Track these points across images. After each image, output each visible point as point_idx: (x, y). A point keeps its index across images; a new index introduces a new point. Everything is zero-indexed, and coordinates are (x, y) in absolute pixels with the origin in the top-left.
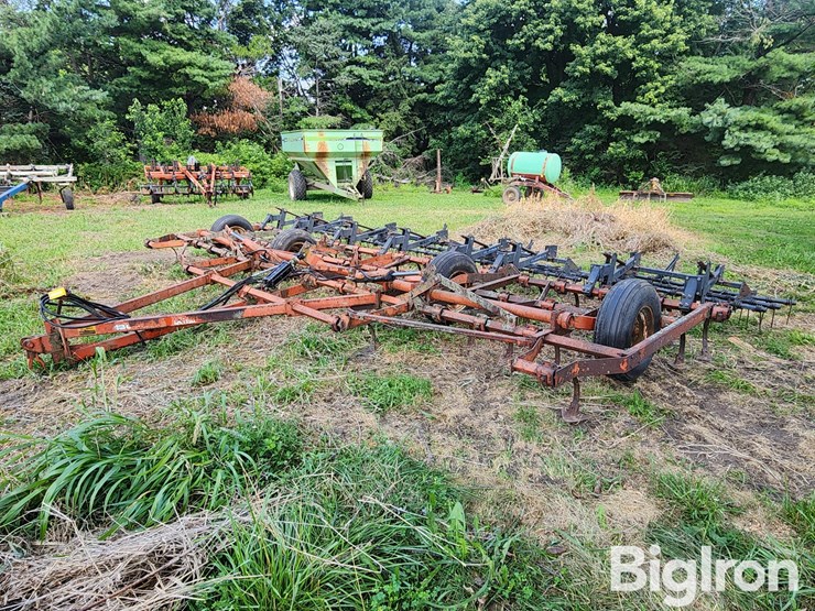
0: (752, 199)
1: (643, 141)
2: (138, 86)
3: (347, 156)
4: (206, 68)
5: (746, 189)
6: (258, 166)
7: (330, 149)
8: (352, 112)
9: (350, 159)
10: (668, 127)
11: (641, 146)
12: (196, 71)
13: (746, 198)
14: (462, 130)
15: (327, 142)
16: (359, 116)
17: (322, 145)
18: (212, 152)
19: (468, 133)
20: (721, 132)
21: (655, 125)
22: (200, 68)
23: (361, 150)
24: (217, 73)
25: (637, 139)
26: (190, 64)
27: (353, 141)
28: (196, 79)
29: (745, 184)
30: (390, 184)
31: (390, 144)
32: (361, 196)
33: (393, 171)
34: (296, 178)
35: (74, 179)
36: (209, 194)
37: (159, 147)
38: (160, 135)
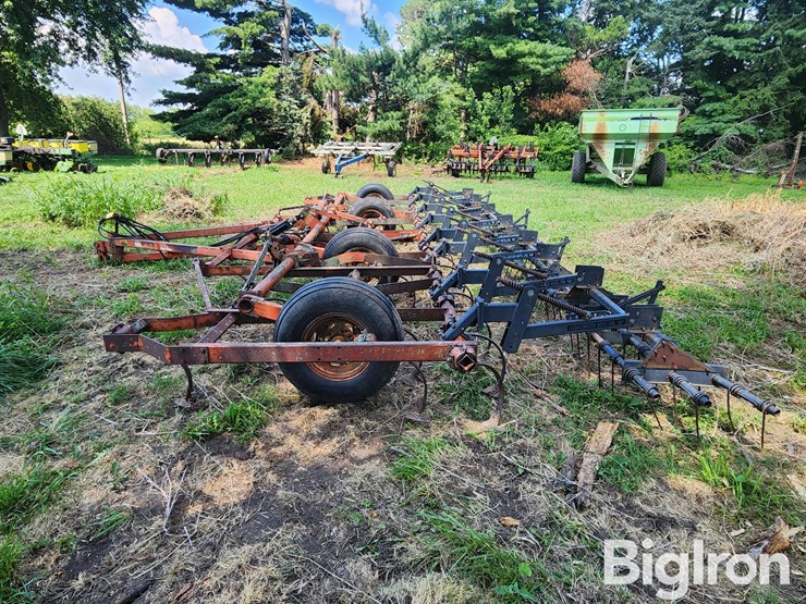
2: (486, 77)
3: (631, 138)
4: (544, 55)
6: (568, 148)
7: (609, 130)
8: (704, 89)
9: (633, 141)
12: (534, 59)
15: (608, 123)
16: (711, 94)
17: (602, 126)
18: (531, 134)
22: (538, 57)
23: (646, 131)
24: (551, 60)
26: (531, 54)
27: (638, 122)
28: (532, 67)
30: (728, 173)
31: (740, 125)
32: (626, 181)
33: (738, 158)
34: (576, 160)
35: (394, 153)
36: (483, 171)
37: (482, 130)
38: (486, 119)
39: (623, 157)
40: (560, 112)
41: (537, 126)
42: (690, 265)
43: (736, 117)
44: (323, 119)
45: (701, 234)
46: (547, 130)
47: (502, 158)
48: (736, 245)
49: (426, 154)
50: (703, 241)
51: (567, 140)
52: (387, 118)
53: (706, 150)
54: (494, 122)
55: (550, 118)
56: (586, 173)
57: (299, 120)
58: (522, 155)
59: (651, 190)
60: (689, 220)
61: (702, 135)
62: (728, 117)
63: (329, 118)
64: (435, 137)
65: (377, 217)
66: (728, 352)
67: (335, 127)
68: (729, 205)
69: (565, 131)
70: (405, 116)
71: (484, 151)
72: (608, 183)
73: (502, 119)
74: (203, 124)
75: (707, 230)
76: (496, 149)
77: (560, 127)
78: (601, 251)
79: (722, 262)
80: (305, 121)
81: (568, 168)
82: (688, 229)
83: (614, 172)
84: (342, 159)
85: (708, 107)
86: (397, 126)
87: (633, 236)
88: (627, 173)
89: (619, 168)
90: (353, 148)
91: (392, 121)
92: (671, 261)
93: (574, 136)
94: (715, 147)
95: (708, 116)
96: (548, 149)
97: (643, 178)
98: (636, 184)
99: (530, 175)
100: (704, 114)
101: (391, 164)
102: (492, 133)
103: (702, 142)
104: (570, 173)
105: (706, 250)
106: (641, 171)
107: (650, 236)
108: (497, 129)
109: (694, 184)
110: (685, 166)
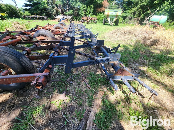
2: (89, 3)
3: (113, 16)
7: (110, 14)
17: (108, 13)
23: (116, 14)
27: (115, 12)
28: (97, 1)
30: (128, 24)
31: (131, 15)
32: (112, 24)
33: (130, 21)
34: (104, 20)
35: (71, 18)
36: (87, 22)
37: (88, 14)
38: (88, 12)
39: (112, 20)
40: (102, 11)
41: (98, 14)
42: (123, 40)
43: (130, 13)
44: (59, 11)
45: (125, 33)
46: (99, 15)
47: (91, 20)
48: (131, 35)
49: (78, 19)
50: (125, 35)
51: (102, 17)
52: (70, 11)
53: (125, 19)
54: (90, 13)
55: (100, 12)
56: (106, 22)
57: (54, 11)
58: (94, 19)
59: (116, 26)
60: (123, 30)
61: (125, 17)
62: (129, 13)
63: (60, 11)
64: (80, 15)
65: (59, 29)
66: (132, 61)
67: (61, 13)
68: (130, 27)
69: (102, 15)
70: (74, 11)
71: (88, 18)
72: (109, 25)
73: (91, 12)
74: (34, 11)
75: (126, 32)
76: (90, 18)
77: (101, 14)
78: (106, 37)
79: (129, 39)
80: (55, 11)
81: (103, 22)
82: (123, 32)
83: (110, 22)
84: (61, 19)
85: (126, 11)
86: (72, 13)
87: (112, 34)
88: (112, 23)
89: (111, 22)
90: (63, 17)
91: (71, 12)
92: (119, 39)
93: (104, 16)
94: (126, 19)
95: (126, 13)
96: (99, 18)
97: (115, 24)
98: (114, 25)
99: (96, 23)
100: (125, 13)
101: (71, 20)
102: (90, 15)
103: (125, 18)
104: (103, 23)
105: (126, 36)
106: (114, 23)
107: (116, 33)
108: (90, 14)
109: (123, 25)
110: (121, 22)
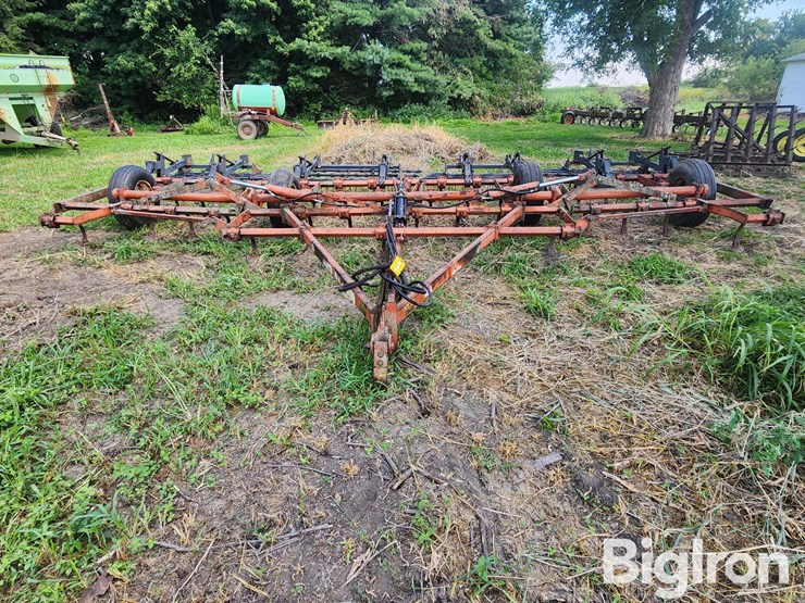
0: (409, 122)
1: (319, 75)
3: (26, 91)
5: (402, 115)
10: (335, 63)
11: (316, 80)
13: (404, 122)
14: (122, 61)
19: (131, 65)
20: (377, 67)
21: (324, 61)
23: (46, 82)
25: (314, 74)
29: (400, 111)
